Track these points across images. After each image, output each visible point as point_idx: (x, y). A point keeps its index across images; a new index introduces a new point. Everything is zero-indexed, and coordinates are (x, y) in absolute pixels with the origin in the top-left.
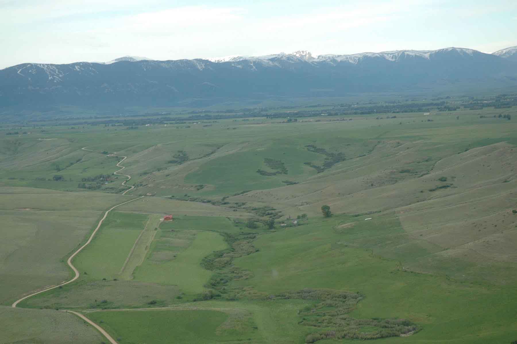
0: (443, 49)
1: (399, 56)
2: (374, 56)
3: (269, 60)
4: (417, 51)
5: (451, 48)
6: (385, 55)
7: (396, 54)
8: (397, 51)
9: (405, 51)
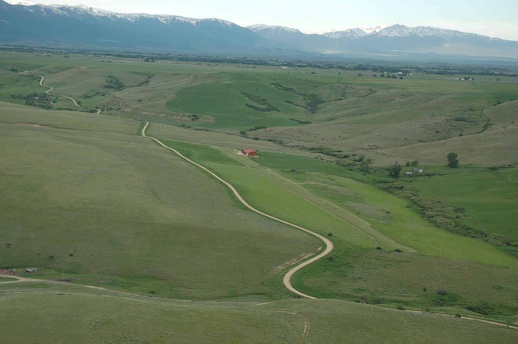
0: (208, 19)
1: (171, 20)
2: (149, 17)
3: (59, 8)
4: (186, 18)
5: (214, 18)
6: (158, 18)
7: (168, 18)
8: (168, 15)
9: (176, 16)
